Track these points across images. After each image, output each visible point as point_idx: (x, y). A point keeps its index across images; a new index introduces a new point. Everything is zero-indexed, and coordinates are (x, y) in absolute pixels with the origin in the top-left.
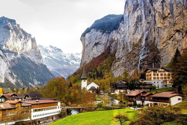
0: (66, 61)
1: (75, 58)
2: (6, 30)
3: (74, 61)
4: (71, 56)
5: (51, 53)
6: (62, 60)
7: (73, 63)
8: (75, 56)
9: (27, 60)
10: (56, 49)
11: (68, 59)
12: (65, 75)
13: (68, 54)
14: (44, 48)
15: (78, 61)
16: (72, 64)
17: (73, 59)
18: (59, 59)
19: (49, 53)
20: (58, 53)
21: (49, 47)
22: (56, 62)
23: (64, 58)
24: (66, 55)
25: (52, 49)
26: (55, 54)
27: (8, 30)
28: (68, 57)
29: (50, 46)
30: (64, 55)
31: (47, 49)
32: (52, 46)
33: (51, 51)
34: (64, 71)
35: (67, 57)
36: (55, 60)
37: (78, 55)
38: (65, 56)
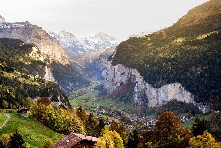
0: (80, 47)
1: (89, 42)
2: (37, 39)
3: (88, 46)
4: (85, 40)
5: (64, 39)
6: (76, 46)
7: (88, 48)
8: (89, 40)
9: (58, 64)
10: (68, 34)
11: (82, 45)
12: (82, 64)
13: (81, 38)
14: (56, 35)
15: (92, 46)
16: (86, 50)
17: (87, 44)
18: (73, 45)
19: (62, 39)
20: (71, 38)
21: (60, 33)
22: (70, 50)
23: (78, 43)
24: (80, 40)
25: (64, 34)
26: (68, 40)
27: (40, 40)
28: (82, 42)
29: (61, 31)
30: (78, 40)
31: (59, 35)
32: (64, 32)
33: (63, 37)
34: (80, 59)
35: (80, 42)
36: (69, 47)
37: (91, 38)
38: (78, 42)
